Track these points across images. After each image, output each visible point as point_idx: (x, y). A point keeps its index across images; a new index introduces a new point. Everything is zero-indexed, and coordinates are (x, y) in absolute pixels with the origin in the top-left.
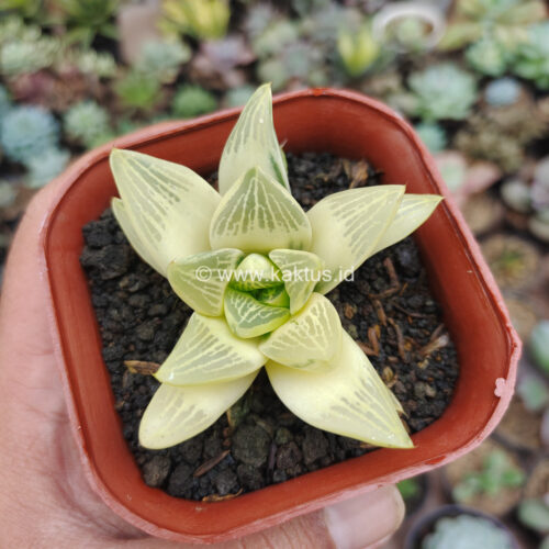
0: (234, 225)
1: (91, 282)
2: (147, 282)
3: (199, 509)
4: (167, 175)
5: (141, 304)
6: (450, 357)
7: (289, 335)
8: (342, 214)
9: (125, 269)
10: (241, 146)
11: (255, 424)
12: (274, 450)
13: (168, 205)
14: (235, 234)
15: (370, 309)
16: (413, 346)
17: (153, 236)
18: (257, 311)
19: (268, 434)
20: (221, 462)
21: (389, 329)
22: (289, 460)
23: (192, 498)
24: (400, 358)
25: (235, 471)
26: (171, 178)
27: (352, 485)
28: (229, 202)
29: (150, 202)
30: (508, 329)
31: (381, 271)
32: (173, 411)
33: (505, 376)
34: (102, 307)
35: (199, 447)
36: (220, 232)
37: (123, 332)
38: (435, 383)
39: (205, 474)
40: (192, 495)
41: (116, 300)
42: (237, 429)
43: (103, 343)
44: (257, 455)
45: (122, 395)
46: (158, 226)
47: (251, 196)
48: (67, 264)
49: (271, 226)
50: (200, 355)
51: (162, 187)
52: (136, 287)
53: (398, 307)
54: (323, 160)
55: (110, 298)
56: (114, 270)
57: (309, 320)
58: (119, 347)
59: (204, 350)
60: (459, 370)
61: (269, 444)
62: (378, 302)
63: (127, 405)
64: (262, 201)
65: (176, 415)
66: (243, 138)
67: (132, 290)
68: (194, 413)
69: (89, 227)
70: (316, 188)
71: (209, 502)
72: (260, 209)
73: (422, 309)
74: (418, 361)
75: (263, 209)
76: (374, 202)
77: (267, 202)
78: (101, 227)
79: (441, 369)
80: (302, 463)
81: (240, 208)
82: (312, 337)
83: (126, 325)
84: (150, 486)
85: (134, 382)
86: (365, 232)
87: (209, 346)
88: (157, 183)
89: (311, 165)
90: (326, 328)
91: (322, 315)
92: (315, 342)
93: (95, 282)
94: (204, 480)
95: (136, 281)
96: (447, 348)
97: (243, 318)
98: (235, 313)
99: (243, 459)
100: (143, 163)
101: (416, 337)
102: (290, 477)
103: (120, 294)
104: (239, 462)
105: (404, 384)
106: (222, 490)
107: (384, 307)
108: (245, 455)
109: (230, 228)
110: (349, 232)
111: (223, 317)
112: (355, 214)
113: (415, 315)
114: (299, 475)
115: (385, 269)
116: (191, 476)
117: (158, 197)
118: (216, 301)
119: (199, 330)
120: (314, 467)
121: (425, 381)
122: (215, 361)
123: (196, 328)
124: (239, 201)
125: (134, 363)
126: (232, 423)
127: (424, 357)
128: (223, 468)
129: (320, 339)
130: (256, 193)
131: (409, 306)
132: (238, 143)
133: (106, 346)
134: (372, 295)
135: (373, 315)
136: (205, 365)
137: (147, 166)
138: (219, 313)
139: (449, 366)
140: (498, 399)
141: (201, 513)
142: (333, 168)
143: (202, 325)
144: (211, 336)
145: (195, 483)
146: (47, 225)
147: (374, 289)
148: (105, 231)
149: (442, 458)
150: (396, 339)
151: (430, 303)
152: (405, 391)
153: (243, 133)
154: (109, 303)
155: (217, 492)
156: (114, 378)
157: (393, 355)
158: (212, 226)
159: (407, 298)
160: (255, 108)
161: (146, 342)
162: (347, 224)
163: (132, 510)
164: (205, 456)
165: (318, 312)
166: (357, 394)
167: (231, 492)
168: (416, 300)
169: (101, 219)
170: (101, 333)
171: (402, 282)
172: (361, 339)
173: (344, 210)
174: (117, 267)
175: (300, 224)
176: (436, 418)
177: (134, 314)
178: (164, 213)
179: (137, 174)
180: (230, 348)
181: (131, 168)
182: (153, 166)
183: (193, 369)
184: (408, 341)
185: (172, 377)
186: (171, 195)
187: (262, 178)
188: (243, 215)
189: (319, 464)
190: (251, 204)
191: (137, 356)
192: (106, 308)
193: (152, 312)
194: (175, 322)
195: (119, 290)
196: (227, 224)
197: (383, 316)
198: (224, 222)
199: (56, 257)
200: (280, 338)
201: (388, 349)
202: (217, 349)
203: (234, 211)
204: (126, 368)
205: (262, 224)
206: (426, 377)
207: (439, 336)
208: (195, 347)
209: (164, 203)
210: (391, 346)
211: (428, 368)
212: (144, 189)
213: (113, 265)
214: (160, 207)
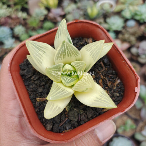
0: (61, 57)
1: (24, 79)
2: (39, 77)
3: (62, 134)
4: (41, 46)
5: (38, 83)
6: (121, 85)
7: (80, 84)
8: (89, 50)
9: (32, 74)
10: (60, 36)
11: (73, 110)
12: (80, 116)
13: (43, 54)
14: (61, 59)
15: (99, 75)
16: (111, 83)
18: (70, 79)
19: (78, 112)
20: (66, 121)
21: (104, 80)
22: (84, 118)
23: (60, 132)
24: (108, 87)
25: (70, 123)
26: (43, 47)
27: (102, 121)
28: (59, 51)
29: (38, 54)
30: (136, 75)
32: (52, 108)
33: (137, 86)
34: (27, 85)
35: (60, 118)
36: (57, 59)
37: (34, 91)
38: (119, 92)
39: (62, 125)
41: (31, 83)
42: (69, 112)
43: (29, 95)
44: (75, 118)
45: (36, 108)
46: (41, 60)
47: (64, 48)
48: (17, 75)
49: (71, 56)
50: (57, 92)
53: (106, 74)
54: (80, 39)
55: (29, 83)
56: (30, 75)
57: (84, 79)
58: (34, 95)
60: (124, 88)
61: (78, 114)
62: (100, 73)
63: (38, 110)
64: (67, 49)
66: (60, 34)
67: (35, 79)
68: (58, 108)
69: (21, 64)
71: (64, 132)
72: (67, 51)
73: (112, 73)
74: (113, 87)
75: (68, 51)
76: (97, 45)
77: (69, 49)
78: (24, 64)
79: (120, 88)
80: (88, 118)
82: (86, 83)
83: (35, 89)
84: (48, 131)
85: (39, 104)
86: (96, 53)
87: (59, 89)
88: (39, 48)
89: (77, 41)
90: (89, 80)
93: (25, 79)
95: (36, 77)
96: (120, 83)
97: (67, 81)
98: (64, 80)
99: (72, 120)
100: (35, 44)
101: (112, 81)
102: (85, 122)
103: (32, 81)
104: (71, 120)
105: (111, 93)
106: (67, 128)
107: (102, 74)
108: (72, 118)
109: (60, 58)
110: (91, 54)
112: (92, 49)
113: (110, 75)
114: (87, 121)
115: (101, 65)
116: (59, 126)
117: (40, 52)
118: (59, 78)
119: (56, 86)
120: (91, 119)
121: (116, 92)
122: (62, 93)
123: (55, 85)
124: (61, 50)
126: (67, 110)
128: (67, 123)
129: (88, 83)
130: (66, 47)
131: (109, 73)
132: (59, 35)
133: (30, 96)
134: (99, 72)
135: (100, 77)
136: (59, 94)
137: (36, 44)
138: (60, 81)
139: (121, 87)
140: (136, 93)
142: (83, 41)
144: (59, 87)
145: (60, 128)
146: (10, 65)
147: (99, 70)
150: (107, 82)
151: (114, 72)
152: (111, 95)
154: (29, 84)
155: (66, 129)
156: (34, 104)
157: (106, 86)
158: (55, 58)
159: (108, 71)
161: (41, 93)
162: (91, 52)
163: (45, 137)
164: (61, 120)
165: (86, 76)
166: (100, 96)
167: (70, 129)
168: (110, 72)
170: (28, 92)
171: (106, 67)
172: (98, 83)
174: (30, 74)
175: (78, 54)
176: (120, 101)
177: (36, 86)
178: (42, 56)
179: (34, 47)
180: (65, 89)
181: (32, 45)
182: (37, 44)
183: (56, 96)
184: (110, 82)
185: (51, 98)
186: (43, 51)
187: (67, 43)
188: (63, 53)
189: (92, 118)
190: (65, 50)
191: (39, 97)
192: (29, 85)
193: (41, 85)
194: (48, 86)
195: (32, 80)
196: (59, 57)
197: (102, 77)
198: (58, 56)
199: (14, 73)
200: (77, 85)
201: (105, 85)
202: (61, 90)
203: (60, 53)
204: (36, 101)
205: (68, 56)
206: (116, 91)
207: (117, 80)
208: (56, 90)
209: (42, 53)
210: (106, 84)
211: (116, 88)
212: (36, 50)
213: (29, 73)
214: (40, 55)
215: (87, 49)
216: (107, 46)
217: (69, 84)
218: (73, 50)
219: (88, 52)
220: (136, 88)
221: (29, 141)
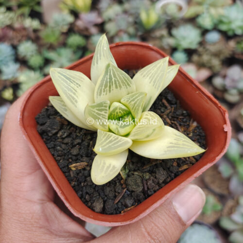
0: (106, 90)
1: (44, 139)
2: (69, 132)
5: (70, 141)
6: (199, 130)
7: (141, 126)
9: (59, 128)
10: (99, 61)
11: (133, 174)
12: (145, 182)
13: (77, 88)
14: (106, 94)
15: (163, 119)
16: (184, 129)
17: (74, 101)
19: (141, 176)
20: (124, 194)
21: (173, 125)
22: (153, 184)
23: (117, 213)
28: (101, 80)
30: (220, 107)
31: (162, 105)
32: (103, 167)
33: (225, 123)
34: (52, 148)
35: (113, 190)
36: (100, 95)
37: (65, 155)
38: (198, 141)
39: (119, 201)
41: (58, 143)
43: (57, 162)
44: (139, 186)
46: (75, 97)
47: (110, 75)
49: (120, 87)
50: (108, 141)
51: (73, 81)
52: (65, 135)
53: (173, 116)
55: (55, 143)
56: (55, 129)
57: (146, 118)
58: (65, 161)
60: (205, 133)
61: (142, 180)
62: (165, 116)
63: (76, 183)
64: (115, 76)
65: (105, 168)
67: (64, 136)
68: (112, 166)
69: (38, 116)
72: (115, 80)
73: (182, 114)
74: (188, 134)
76: (158, 66)
77: (117, 76)
78: (43, 115)
79: (198, 135)
80: (158, 184)
81: (107, 82)
83: (65, 152)
84: (97, 212)
85: (76, 173)
86: (158, 78)
88: (71, 79)
93: (46, 139)
94: (120, 204)
95: (65, 132)
96: (197, 127)
99: (133, 189)
102: (155, 191)
103: (59, 140)
104: (132, 191)
106: (129, 205)
107: (168, 117)
108: (133, 187)
109: (104, 91)
110: (151, 81)
112: (152, 73)
113: (181, 117)
114: (158, 190)
115: (163, 104)
117: (72, 85)
120: (163, 185)
124: (106, 79)
125: (74, 165)
127: (190, 132)
128: (126, 196)
130: (112, 73)
131: (177, 115)
132: (97, 60)
133: (59, 163)
134: (162, 114)
139: (201, 133)
140: (227, 132)
141: (124, 214)
144: (109, 135)
145: (116, 206)
146: (21, 117)
147: (162, 112)
148: (46, 116)
149: (215, 159)
150: (177, 127)
151: (185, 112)
153: (99, 55)
154: (55, 145)
155: (127, 206)
156: (67, 174)
159: (175, 112)
161: (76, 156)
162: (150, 78)
163: (95, 219)
164: (117, 194)
166: (175, 139)
167: (133, 205)
168: (179, 112)
170: (55, 158)
171: (171, 107)
173: (146, 74)
174: (56, 128)
175: (131, 84)
177: (67, 146)
178: (76, 91)
179: (62, 77)
180: (119, 137)
181: (59, 75)
183: (108, 146)
184: (182, 127)
185: (101, 149)
186: (77, 84)
187: (113, 66)
188: (108, 84)
189: (165, 182)
190: (111, 78)
191: (74, 162)
192: (54, 147)
193: (75, 144)
194: (86, 144)
195: (58, 139)
197: (169, 121)
198: (101, 89)
200: (136, 129)
202: (114, 138)
203: (104, 83)
204: (71, 169)
205: (116, 87)
207: (192, 123)
209: (75, 87)
211: (193, 136)
212: (66, 82)
213: (53, 127)
215: (143, 75)
216: (171, 70)
217: (123, 129)
218: (124, 78)
219: (146, 78)
220: (225, 126)
221: (63, 239)
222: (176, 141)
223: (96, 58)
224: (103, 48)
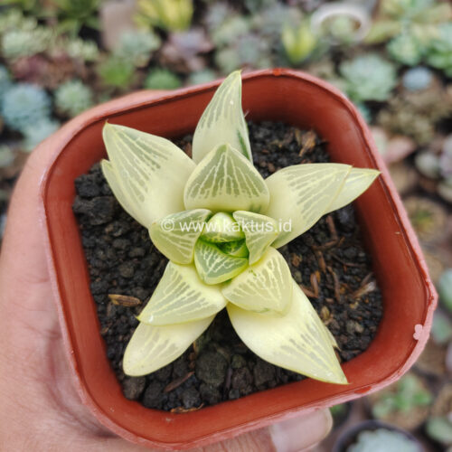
0: (206, 190)
1: (81, 226)
2: (128, 228)
3: (168, 420)
4: (150, 147)
5: (123, 247)
6: (376, 300)
7: (248, 285)
8: (296, 186)
9: (110, 218)
10: (214, 123)
11: (215, 351)
12: (230, 373)
13: (152, 172)
14: (206, 197)
15: (313, 258)
16: (347, 290)
17: (137, 198)
18: (221, 262)
19: (226, 361)
20: (187, 381)
21: (328, 276)
22: (243, 382)
23: (163, 409)
24: (335, 300)
25: (197, 389)
26: (153, 149)
27: (295, 407)
28: (202, 171)
29: (135, 169)
30: (427, 284)
31: (323, 227)
32: (151, 345)
33: (423, 323)
34: (90, 248)
35: (169, 368)
36: (194, 196)
37: (107, 270)
38: (363, 321)
39: (173, 391)
40: (163, 407)
41: (102, 242)
42: (200, 355)
43: (91, 279)
44: (216, 377)
45: (106, 323)
46: (142, 190)
47: (221, 168)
48: (62, 211)
49: (237, 192)
50: (175, 301)
51: (146, 156)
52: (119, 233)
53: (336, 257)
54: (278, 128)
55: (97, 241)
56: (102, 219)
57: (265, 273)
58: (105, 282)
59: (178, 295)
60: (383, 311)
61: (226, 368)
62: (320, 253)
63: (111, 331)
64: (230, 172)
65: (154, 348)
66: (215, 116)
67: (116, 235)
68: (168, 346)
69: (80, 179)
70: (271, 153)
71: (177, 413)
72: (228, 179)
73: (356, 259)
74: (349, 302)
75: (231, 179)
76: (325, 177)
77: (235, 174)
78: (91, 181)
79: (369, 311)
80: (253, 385)
81: (211, 178)
82: (267, 289)
83: (110, 264)
84: (128, 399)
85: (117, 313)
86: (316, 202)
87: (183, 292)
88: (142, 153)
89: (268, 132)
91: (276, 269)
92: (271, 293)
93: (85, 226)
94: (172, 395)
95: (119, 227)
96: (374, 292)
97: (211, 269)
98: (203, 264)
99: (205, 380)
100: (131, 136)
101: (350, 282)
102: (242, 396)
103: (106, 238)
104: (201, 382)
105: (338, 321)
106: (187, 404)
107: (325, 257)
108: (206, 376)
109: (202, 192)
110: (302, 201)
111: (193, 264)
112: (308, 186)
113: (350, 264)
114: (250, 393)
115: (326, 225)
116: (162, 391)
117: (142, 165)
118: (188, 253)
119: (174, 278)
120: (263, 388)
121: (355, 320)
122: (186, 305)
123: (172, 276)
124: (211, 171)
125: (117, 296)
126: (197, 349)
127: (355, 300)
128: (188, 386)
129: (274, 291)
130: (225, 166)
131: (345, 257)
132: (211, 119)
133: (93, 281)
134: (315, 247)
135: (316, 264)
136: (179, 309)
137: (134, 139)
138: (191, 261)
139: (375, 308)
140: (416, 341)
141: (170, 423)
142: (286, 135)
143: (177, 272)
144: (184, 284)
145: (166, 397)
146: (45, 179)
147: (317, 241)
148: (94, 184)
149: (369, 389)
150: (333, 284)
151: (362, 254)
152: (338, 327)
153: (215, 111)
154: (96, 244)
155: (183, 405)
156: (100, 308)
157: (330, 297)
158: (186, 190)
159: (344, 249)
160: (227, 90)
161: (127, 279)
163: (115, 421)
164: (173, 376)
165: (273, 266)
166: (302, 336)
167: (195, 406)
168: (351, 252)
169: (90, 172)
170: (90, 269)
171: (340, 236)
172: (304, 283)
173: (298, 182)
174: (104, 216)
175: (261, 191)
176: (363, 351)
177: (117, 255)
178: (147, 178)
179: (126, 145)
180: (199, 294)
181: (121, 140)
182: (139, 139)
183: (169, 312)
184: (342, 286)
185: (152, 319)
186: (154, 163)
187: (232, 154)
188: (214, 182)
189: (267, 386)
190: (221, 174)
191: (118, 290)
192: (94, 248)
193: (132, 254)
194: (151, 263)
195: (105, 234)
196: (200, 190)
197: (323, 264)
198: (198, 186)
199: (53, 205)
200: (240, 286)
201: (326, 292)
202: (189, 294)
203: (206, 179)
204: (110, 300)
205: (229, 191)
206: (356, 317)
207: (368, 282)
208: (171, 293)
209: (148, 170)
210: (329, 290)
211: (358, 308)
212: (131, 158)
213: (100, 214)
214: (143, 173)
218: (247, 178)
220: (418, 327)
222: (302, 340)
223: (209, 114)
224: (228, 101)
